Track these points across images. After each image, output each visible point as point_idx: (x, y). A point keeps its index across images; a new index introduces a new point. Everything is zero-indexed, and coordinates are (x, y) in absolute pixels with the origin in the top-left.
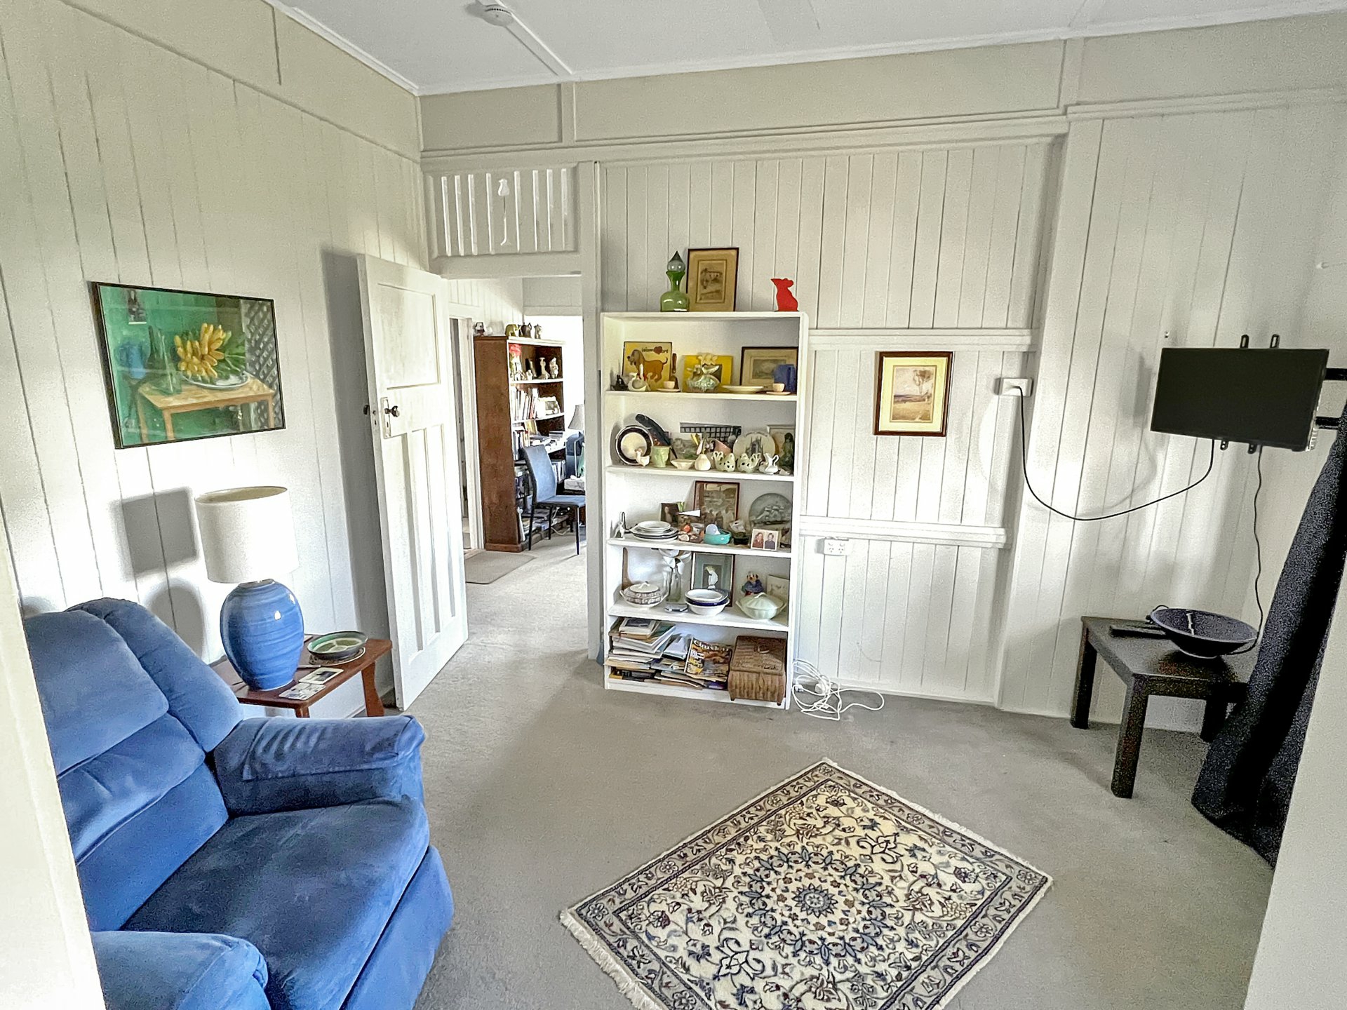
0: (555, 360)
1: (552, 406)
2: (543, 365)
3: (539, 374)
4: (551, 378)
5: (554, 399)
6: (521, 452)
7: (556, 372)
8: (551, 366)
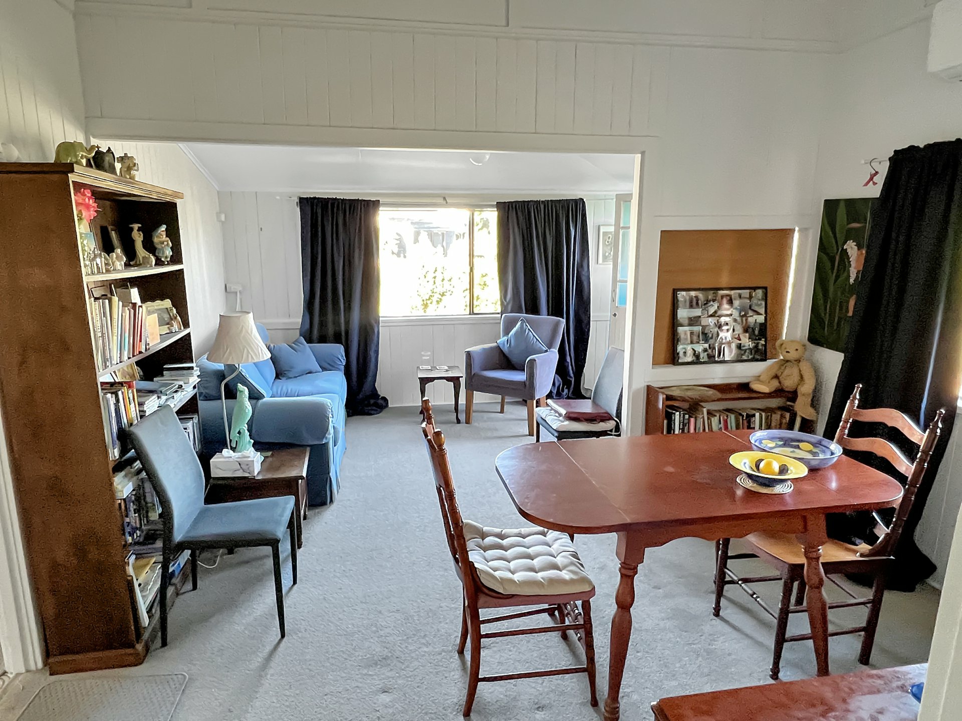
0: (163, 228)
1: (166, 317)
2: (138, 238)
3: (131, 258)
4: (159, 263)
5: (167, 303)
6: (126, 438)
7: (169, 253)
8: (156, 240)
